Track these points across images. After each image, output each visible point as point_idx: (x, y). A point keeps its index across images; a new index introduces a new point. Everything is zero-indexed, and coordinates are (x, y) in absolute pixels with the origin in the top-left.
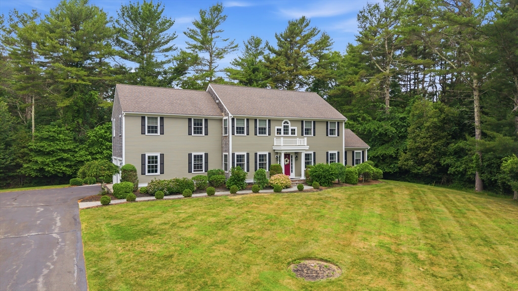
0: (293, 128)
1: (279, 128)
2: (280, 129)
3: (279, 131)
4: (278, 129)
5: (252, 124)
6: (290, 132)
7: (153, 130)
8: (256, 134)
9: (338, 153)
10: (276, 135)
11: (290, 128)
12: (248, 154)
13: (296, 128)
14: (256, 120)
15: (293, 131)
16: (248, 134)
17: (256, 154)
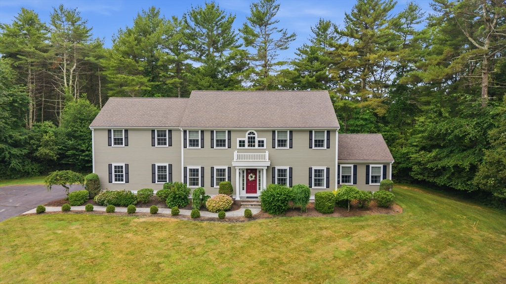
0: (261, 139)
1: (242, 139)
2: (244, 142)
3: (242, 144)
4: (240, 141)
5: (207, 137)
6: (257, 144)
7: (118, 141)
8: (212, 147)
9: (328, 169)
10: (238, 147)
11: (257, 140)
12: (203, 168)
13: (265, 139)
14: (212, 132)
15: (261, 144)
16: (203, 147)
17: (212, 168)
